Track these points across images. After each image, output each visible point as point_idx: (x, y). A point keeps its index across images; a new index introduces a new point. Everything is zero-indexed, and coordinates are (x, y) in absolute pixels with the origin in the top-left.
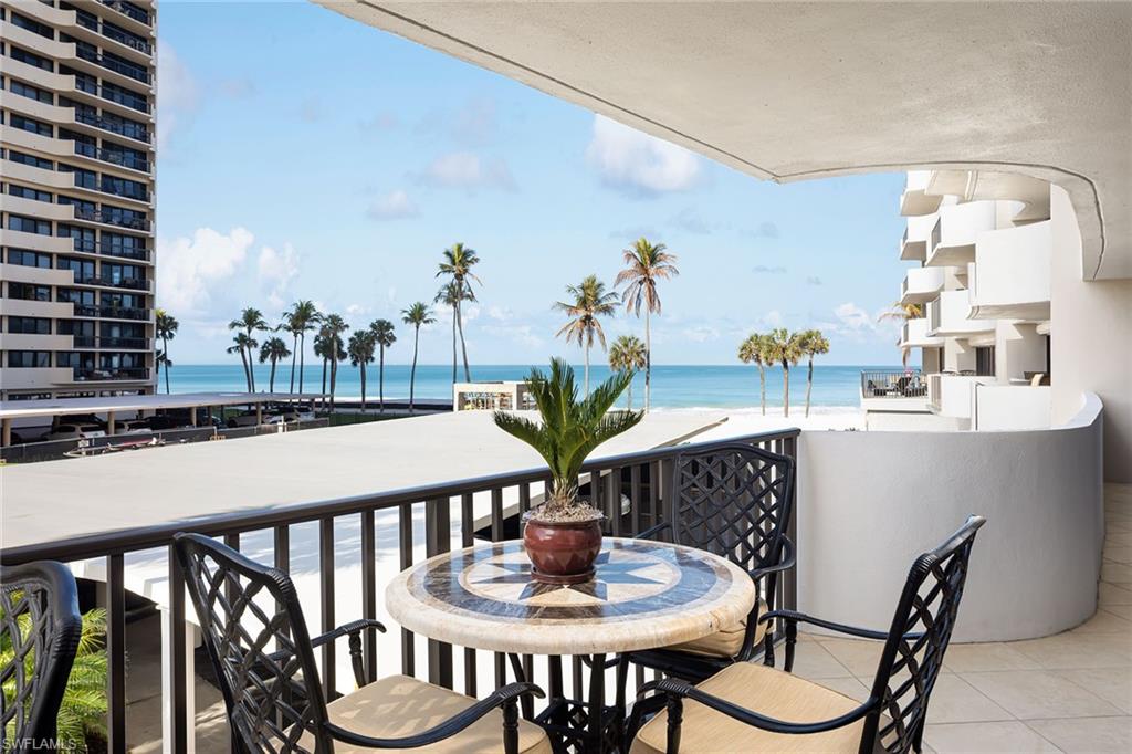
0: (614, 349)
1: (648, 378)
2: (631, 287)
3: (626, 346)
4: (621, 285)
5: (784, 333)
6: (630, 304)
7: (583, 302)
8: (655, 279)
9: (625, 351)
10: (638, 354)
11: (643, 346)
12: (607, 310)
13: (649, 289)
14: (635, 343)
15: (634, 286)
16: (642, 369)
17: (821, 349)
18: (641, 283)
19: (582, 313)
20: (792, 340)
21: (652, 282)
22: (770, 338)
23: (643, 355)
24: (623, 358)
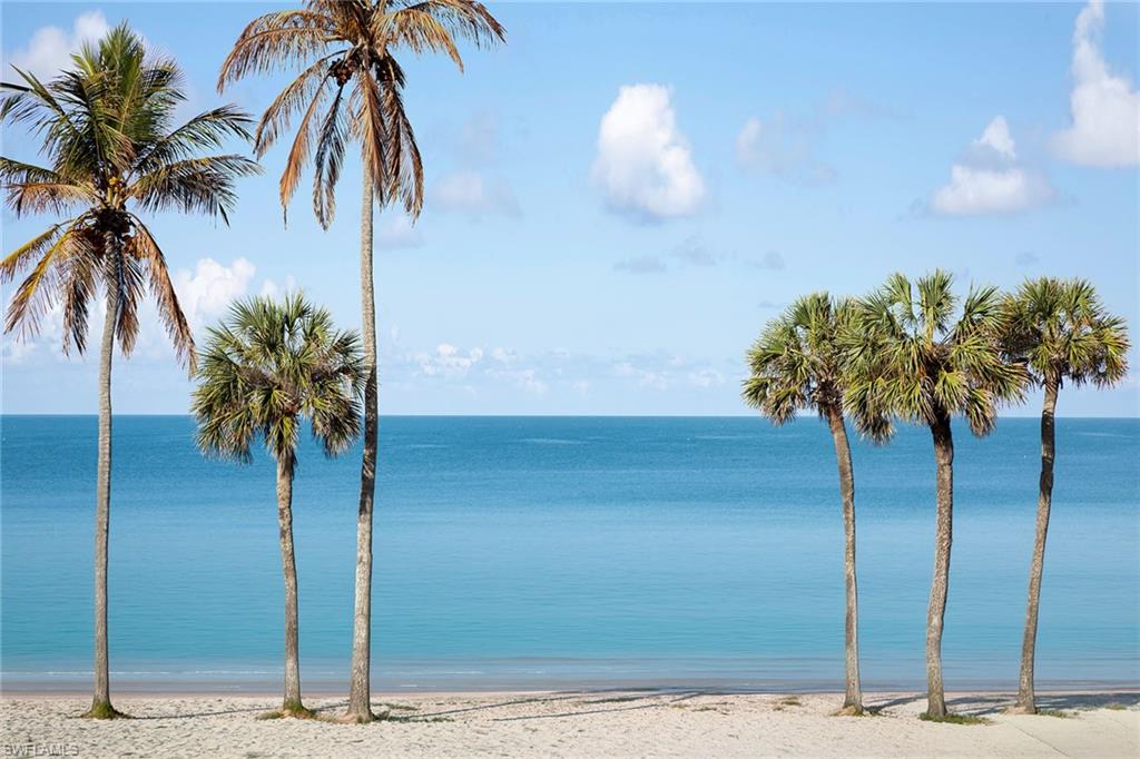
0: (219, 359)
1: (368, 487)
2: (297, 87)
3: (271, 345)
4: (252, 77)
5: (936, 293)
6: (294, 162)
7: (86, 154)
8: (401, 54)
9: (270, 369)
10: (322, 379)
11: (344, 346)
12: (199, 186)
13: (375, 99)
14: (310, 336)
15: (313, 82)
16: (340, 448)
17: (1095, 361)
18: (340, 72)
19: (80, 203)
20: (969, 325)
21: (388, 71)
22: (877, 316)
23: (346, 388)
24: (256, 399)
